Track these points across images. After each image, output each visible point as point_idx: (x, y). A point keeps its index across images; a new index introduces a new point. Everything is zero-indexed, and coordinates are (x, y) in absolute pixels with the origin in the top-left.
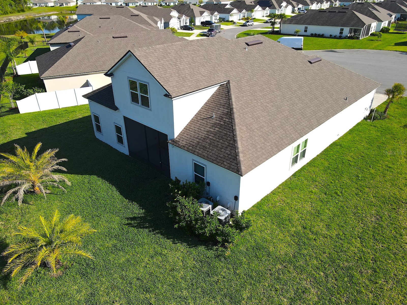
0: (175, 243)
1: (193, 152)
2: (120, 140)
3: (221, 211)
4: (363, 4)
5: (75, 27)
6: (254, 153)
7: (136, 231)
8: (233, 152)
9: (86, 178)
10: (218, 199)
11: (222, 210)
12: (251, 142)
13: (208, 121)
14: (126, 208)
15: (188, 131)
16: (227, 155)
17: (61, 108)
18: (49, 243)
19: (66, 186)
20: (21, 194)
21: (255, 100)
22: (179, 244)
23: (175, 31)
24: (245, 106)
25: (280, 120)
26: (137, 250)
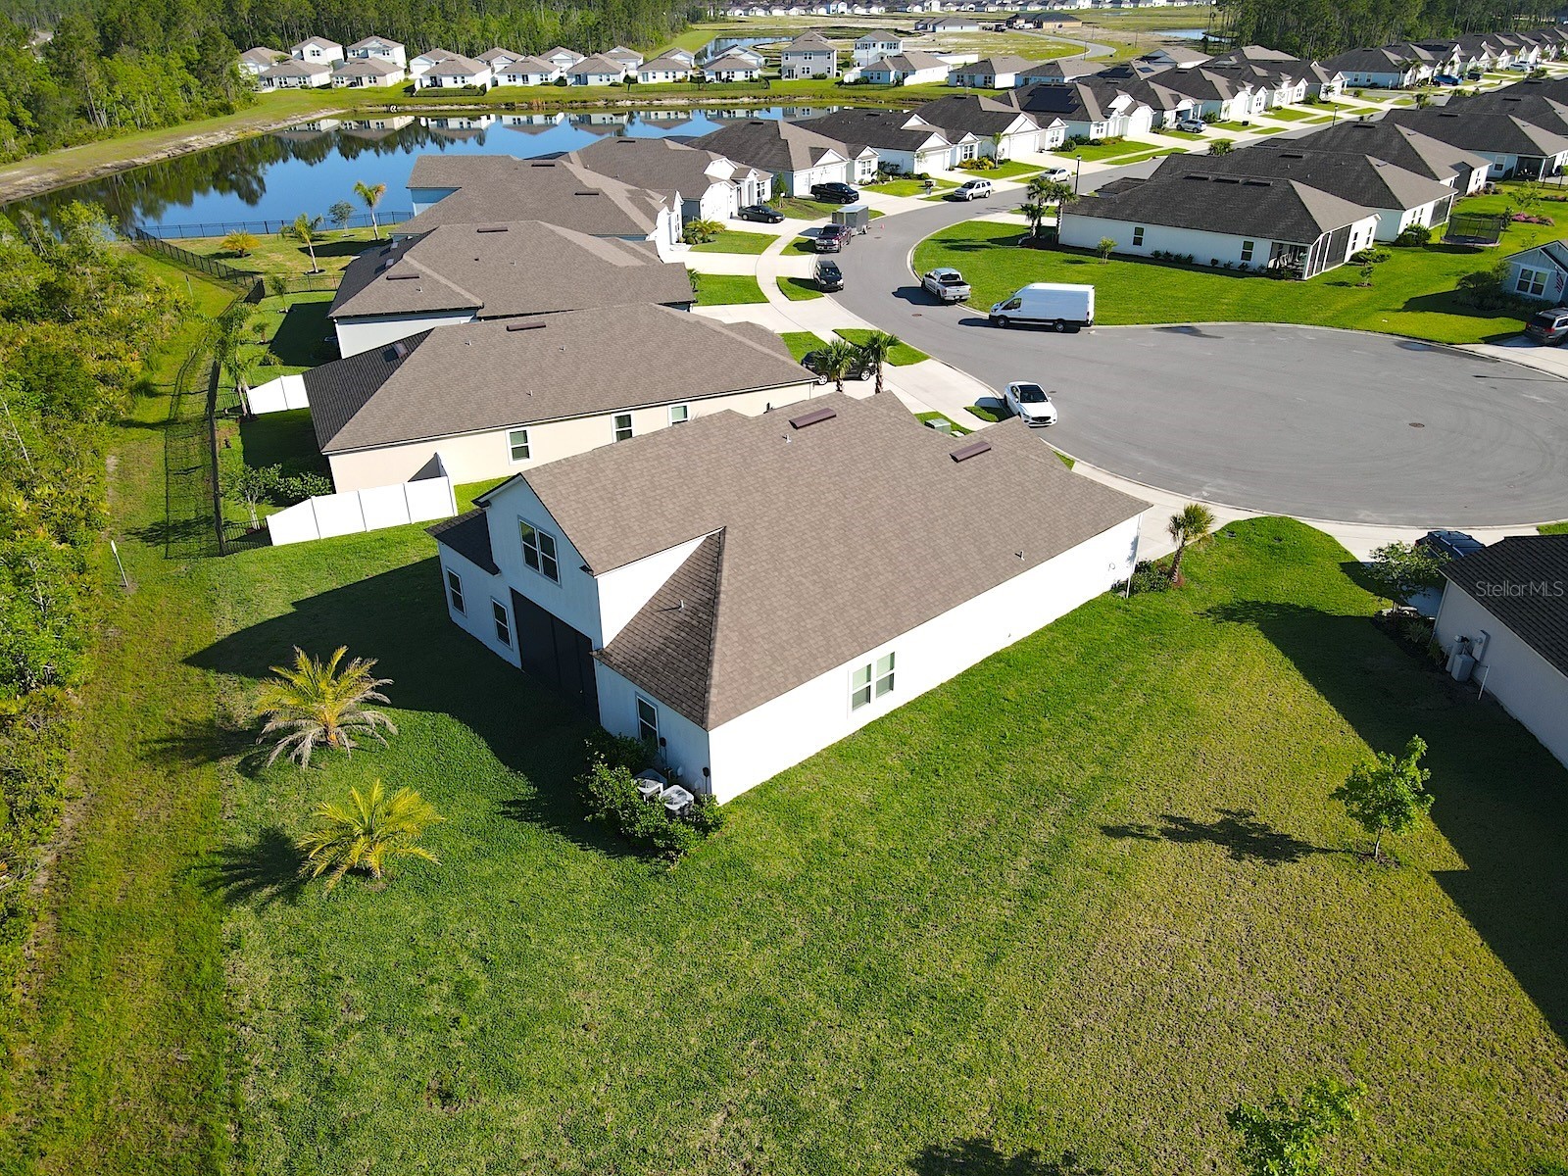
0: (584, 850)
1: (633, 679)
2: (503, 634)
3: (675, 796)
4: (1370, 127)
5: (407, 263)
6: (743, 687)
7: (516, 825)
8: (701, 683)
9: (428, 719)
10: (680, 772)
11: (678, 792)
12: (742, 664)
13: (671, 616)
14: (503, 781)
15: (631, 634)
16: (689, 690)
17: (368, 531)
18: (369, 832)
19: (388, 736)
20: (306, 749)
21: (776, 570)
22: (591, 852)
23: (718, 230)
24: (748, 587)
25: (822, 615)
26: (515, 857)
